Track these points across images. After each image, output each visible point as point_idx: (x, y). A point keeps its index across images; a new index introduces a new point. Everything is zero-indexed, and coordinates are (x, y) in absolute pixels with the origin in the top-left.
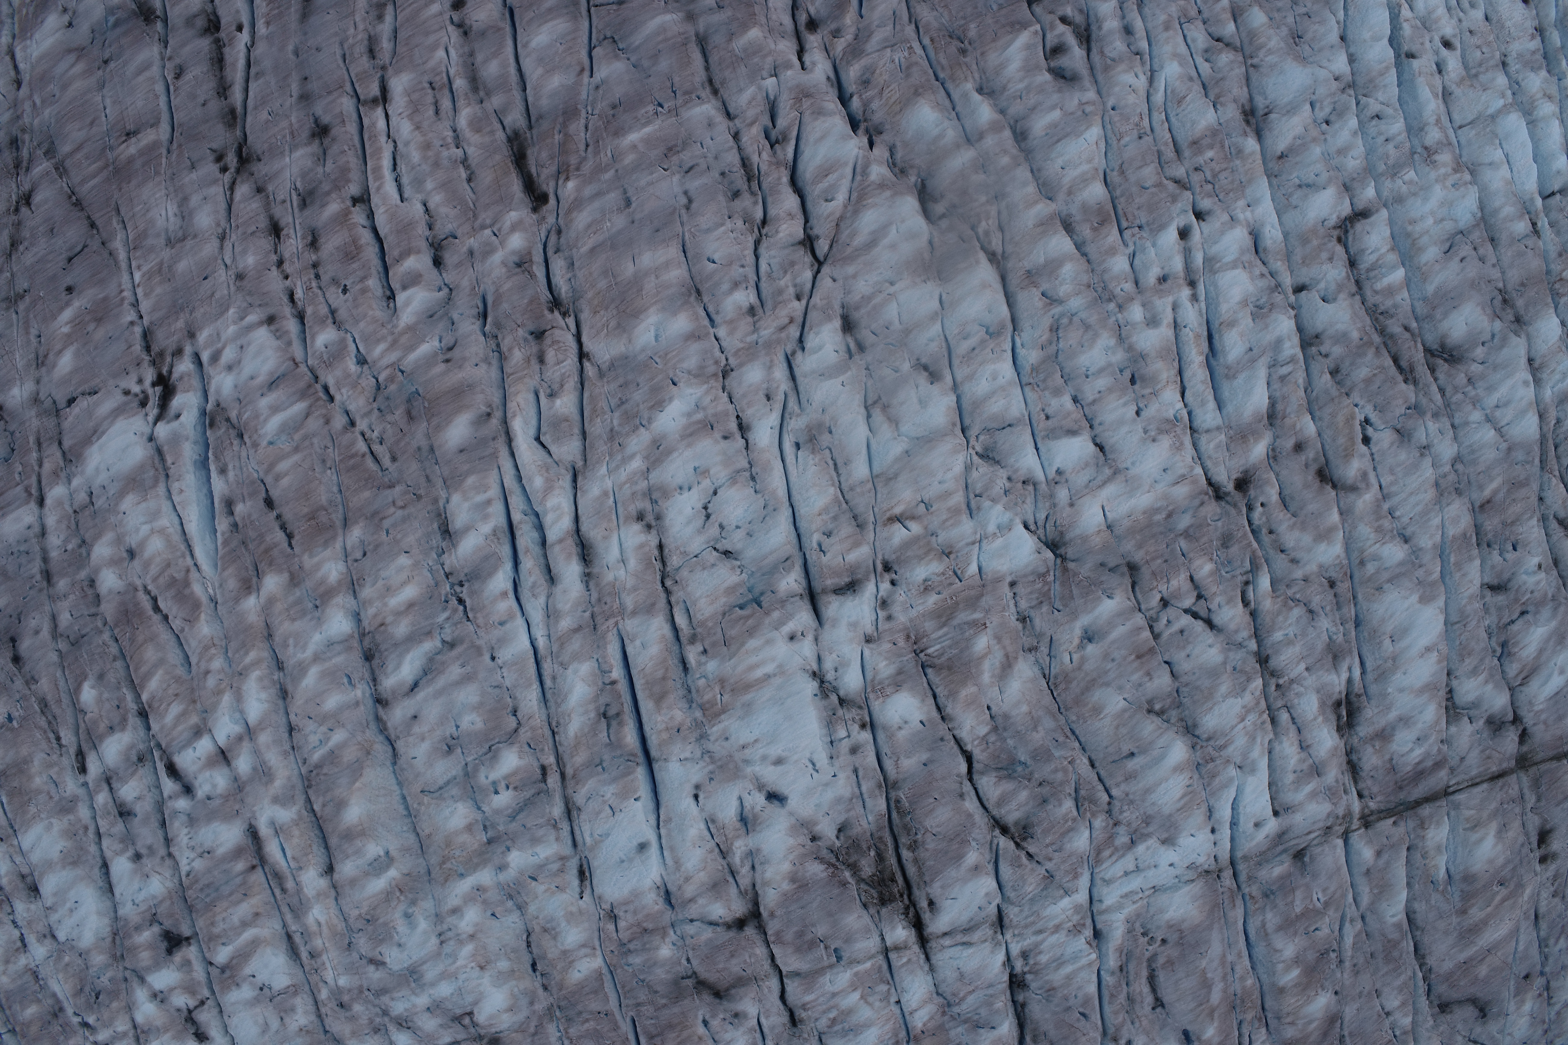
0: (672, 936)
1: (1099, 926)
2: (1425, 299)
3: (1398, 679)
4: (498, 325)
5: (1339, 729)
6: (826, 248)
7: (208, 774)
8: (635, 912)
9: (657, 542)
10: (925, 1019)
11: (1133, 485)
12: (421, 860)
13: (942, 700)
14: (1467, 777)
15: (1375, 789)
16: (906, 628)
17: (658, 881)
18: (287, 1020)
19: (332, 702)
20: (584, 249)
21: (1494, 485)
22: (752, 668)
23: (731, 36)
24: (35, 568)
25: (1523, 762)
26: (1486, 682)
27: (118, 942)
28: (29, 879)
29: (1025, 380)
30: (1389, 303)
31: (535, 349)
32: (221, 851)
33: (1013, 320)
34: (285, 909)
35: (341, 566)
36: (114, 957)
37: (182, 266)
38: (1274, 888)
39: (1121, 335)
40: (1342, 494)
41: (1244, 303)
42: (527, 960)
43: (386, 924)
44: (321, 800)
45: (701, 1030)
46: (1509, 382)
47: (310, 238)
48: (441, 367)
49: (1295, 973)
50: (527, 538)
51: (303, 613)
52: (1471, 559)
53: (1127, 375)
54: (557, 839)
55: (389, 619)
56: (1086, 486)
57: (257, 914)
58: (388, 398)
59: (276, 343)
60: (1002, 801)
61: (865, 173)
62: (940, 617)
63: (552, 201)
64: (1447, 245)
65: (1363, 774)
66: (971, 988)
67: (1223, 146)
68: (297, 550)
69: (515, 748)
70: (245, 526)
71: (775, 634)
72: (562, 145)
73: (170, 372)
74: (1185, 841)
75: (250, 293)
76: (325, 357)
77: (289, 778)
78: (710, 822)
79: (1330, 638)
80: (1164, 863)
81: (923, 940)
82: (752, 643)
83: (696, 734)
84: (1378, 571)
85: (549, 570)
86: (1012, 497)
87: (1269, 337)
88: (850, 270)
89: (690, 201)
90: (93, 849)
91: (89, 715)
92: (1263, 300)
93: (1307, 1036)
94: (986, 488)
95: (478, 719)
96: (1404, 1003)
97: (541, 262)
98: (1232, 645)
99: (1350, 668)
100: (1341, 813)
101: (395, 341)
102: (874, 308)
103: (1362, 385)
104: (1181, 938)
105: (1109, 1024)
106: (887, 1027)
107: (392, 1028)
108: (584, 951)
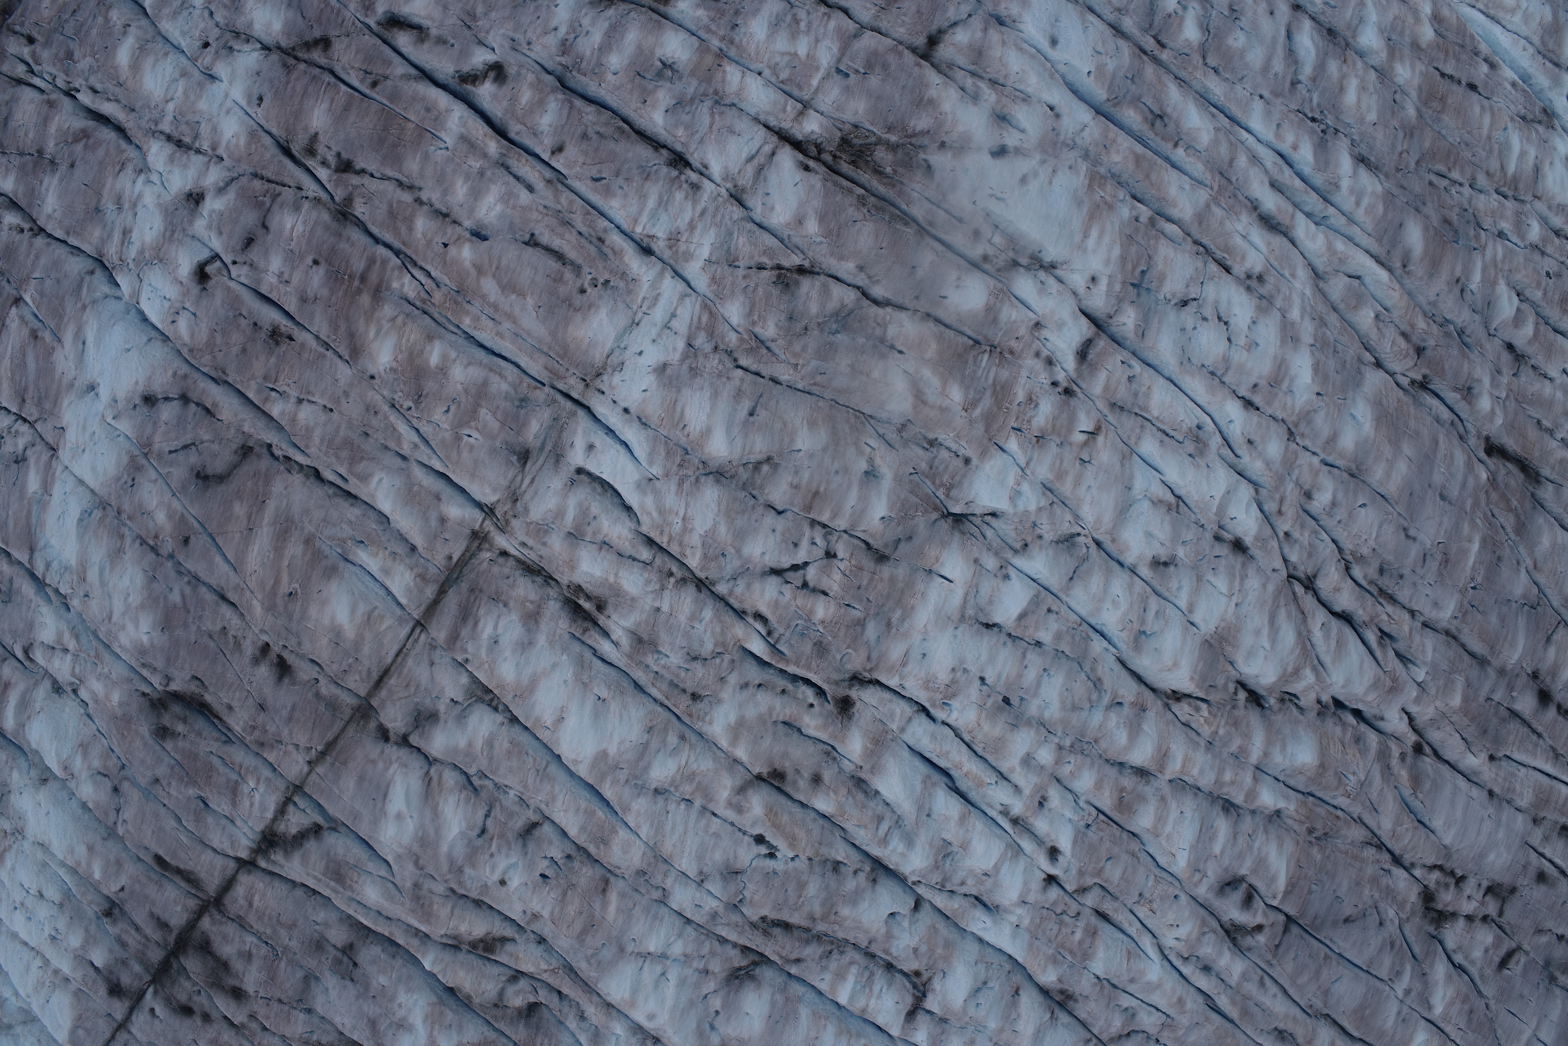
1: (654, 260)
3: (566, 671)
4: (1448, 335)
5: (579, 589)
6: (1296, 592)
9: (1234, 271)
10: (729, 77)
11: (942, 621)
13: (942, 328)
14: (413, 653)
15: (495, 569)
16: (1019, 357)
17: (1022, 27)
20: (1441, 438)
21: (612, 908)
22: (1102, 235)
23: (1468, 684)
25: (364, 712)
26: (470, 744)
29: (1085, 625)
30: (833, 965)
31: (1414, 338)
33: (1126, 665)
35: (1400, 80)
38: (523, 412)
39: (1044, 726)
40: (748, 777)
41: (965, 846)
46: (669, 1003)
48: (1458, 272)
49: (434, 360)
50: (1312, 201)
51: (1393, 28)
52: (583, 829)
53: (1015, 701)
55: (1345, 68)
56: (977, 586)
58: (1468, 222)
60: (825, 291)
61: (1314, 669)
62: (1003, 387)
63: (1482, 455)
65: (518, 573)
66: (715, 128)
67: (1071, 952)
68: (1432, 70)
69: (1195, 44)
70: (1472, 59)
71: (1108, 272)
72: (1508, 501)
74: (649, 381)
76: (1523, 219)
78: (1026, 98)
79: (659, 652)
80: (650, 350)
81: (785, 137)
82: (1117, 251)
83: (1092, 155)
84: (664, 742)
85: (1280, 191)
86: (1029, 524)
87: (922, 839)
88: (1271, 588)
89: (1408, 536)
92: (948, 865)
93: (369, 320)
94: (1052, 515)
95: (1235, 45)
96: (294, 420)
97: (1456, 408)
98: (744, 572)
99: (616, 644)
100: (515, 523)
101: (1496, 266)
102: (1234, 576)
103: (804, 878)
104: (571, 305)
105: (566, 190)
106: (753, 48)
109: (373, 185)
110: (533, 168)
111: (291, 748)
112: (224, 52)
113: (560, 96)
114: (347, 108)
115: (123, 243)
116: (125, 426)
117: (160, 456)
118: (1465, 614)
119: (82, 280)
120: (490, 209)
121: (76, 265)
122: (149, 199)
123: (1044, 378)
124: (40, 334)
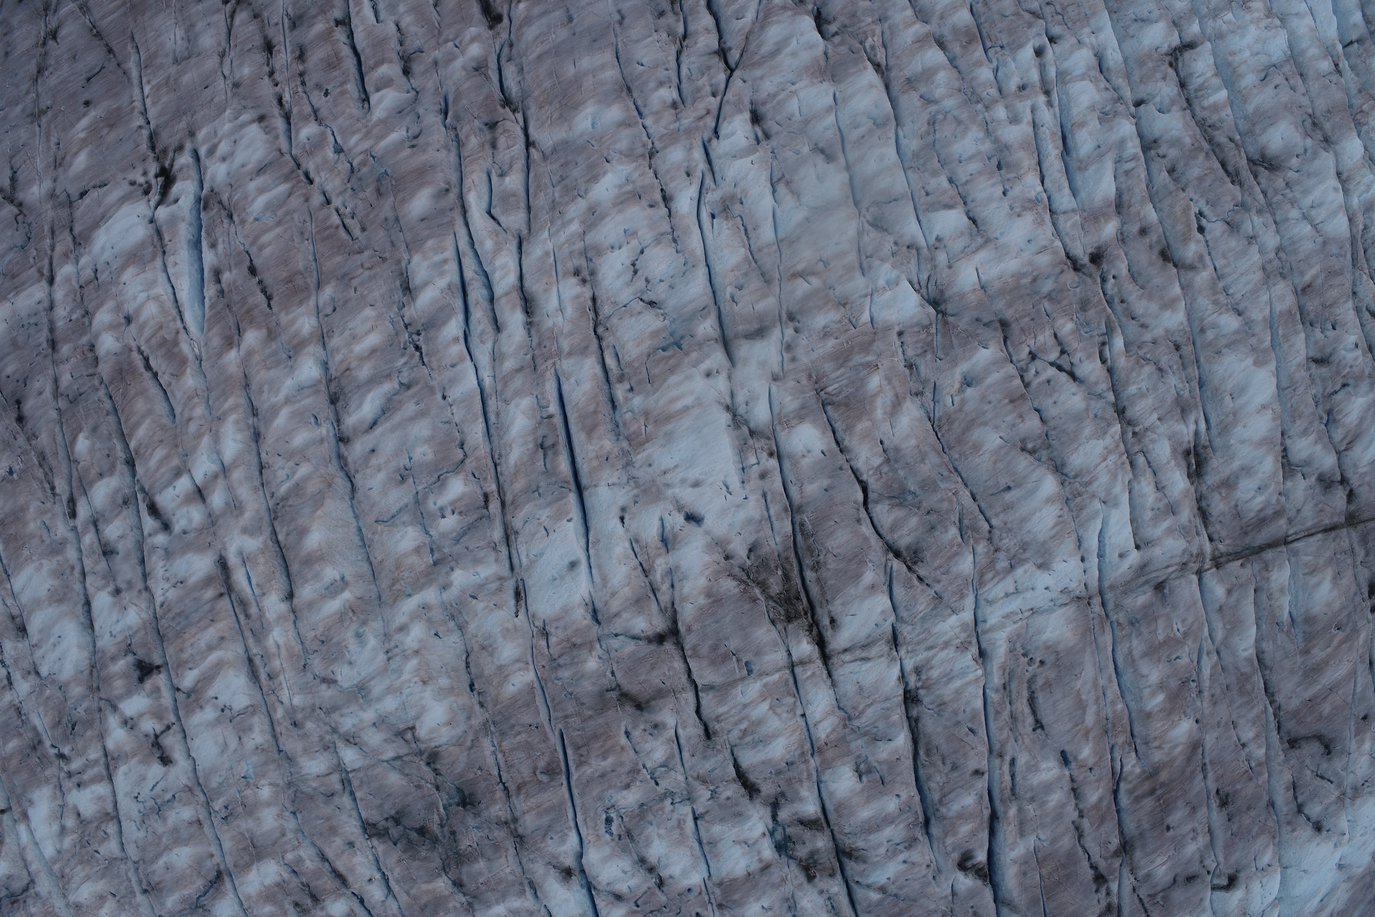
0: (598, 650)
1: (984, 646)
2: (1246, 118)
3: (1239, 432)
4: (458, 118)
5: (1189, 476)
6: (738, 56)
7: (184, 510)
8: (565, 628)
9: (591, 294)
10: (829, 730)
11: (1002, 252)
12: (373, 586)
13: (840, 434)
14: (1303, 528)
15: (1224, 533)
16: (808, 369)
17: (586, 596)
18: (245, 739)
19: (300, 439)
20: (532, 57)
21: (1313, 272)
22: (673, 401)
24: (43, 337)
25: (1352, 520)
26: (1316, 442)
27: (95, 674)
28: (18, 620)
29: (906, 165)
30: (1215, 117)
31: (488, 136)
32: (193, 580)
33: (896, 118)
34: (248, 634)
35: (313, 321)
36: (91, 688)
37: (186, 78)
38: (1138, 616)
39: (988, 129)
40: (1182, 272)
41: (1092, 108)
42: (465, 679)
43: (338, 644)
44: (285, 529)
45: (623, 740)
46: (1322, 187)
47: (298, 53)
48: (408, 152)
49: (1160, 698)
50: (477, 293)
51: (278, 363)
52: (1296, 332)
53: (995, 161)
54: (496, 560)
55: (353, 365)
56: (962, 252)
57: (222, 638)
58: (360, 179)
59: (265, 137)
60: (894, 527)
62: (837, 359)
63: (506, 21)
64: (1263, 75)
65: (1212, 519)
66: (870, 701)
68: (275, 309)
69: (461, 476)
70: (231, 291)
71: (694, 371)
73: (172, 165)
74: (1058, 566)
75: (244, 98)
76: (307, 147)
77: (258, 511)
78: (634, 541)
79: (1178, 393)
80: (1040, 586)
81: (825, 657)
82: (673, 379)
83: (623, 462)
84: (1216, 338)
85: (495, 321)
86: (898, 258)
87: (1114, 137)
88: (758, 73)
89: (623, 18)
90: (78, 587)
91: (82, 464)
92: (1108, 108)
93: (1173, 760)
94: (876, 250)
95: (429, 451)
96: (1257, 736)
97: (495, 68)
98: (1092, 395)
99: (1196, 422)
100: (1195, 552)
101: (368, 133)
102: (779, 103)
103: (1195, 182)
104: (1057, 660)
105: (994, 740)
106: (793, 738)
107: (340, 744)
108: (518, 665)
109: (1095, 851)
110: (1002, 775)
113: (943, 810)
117: (1339, 786)
120: (1049, 769)
123: (803, 340)
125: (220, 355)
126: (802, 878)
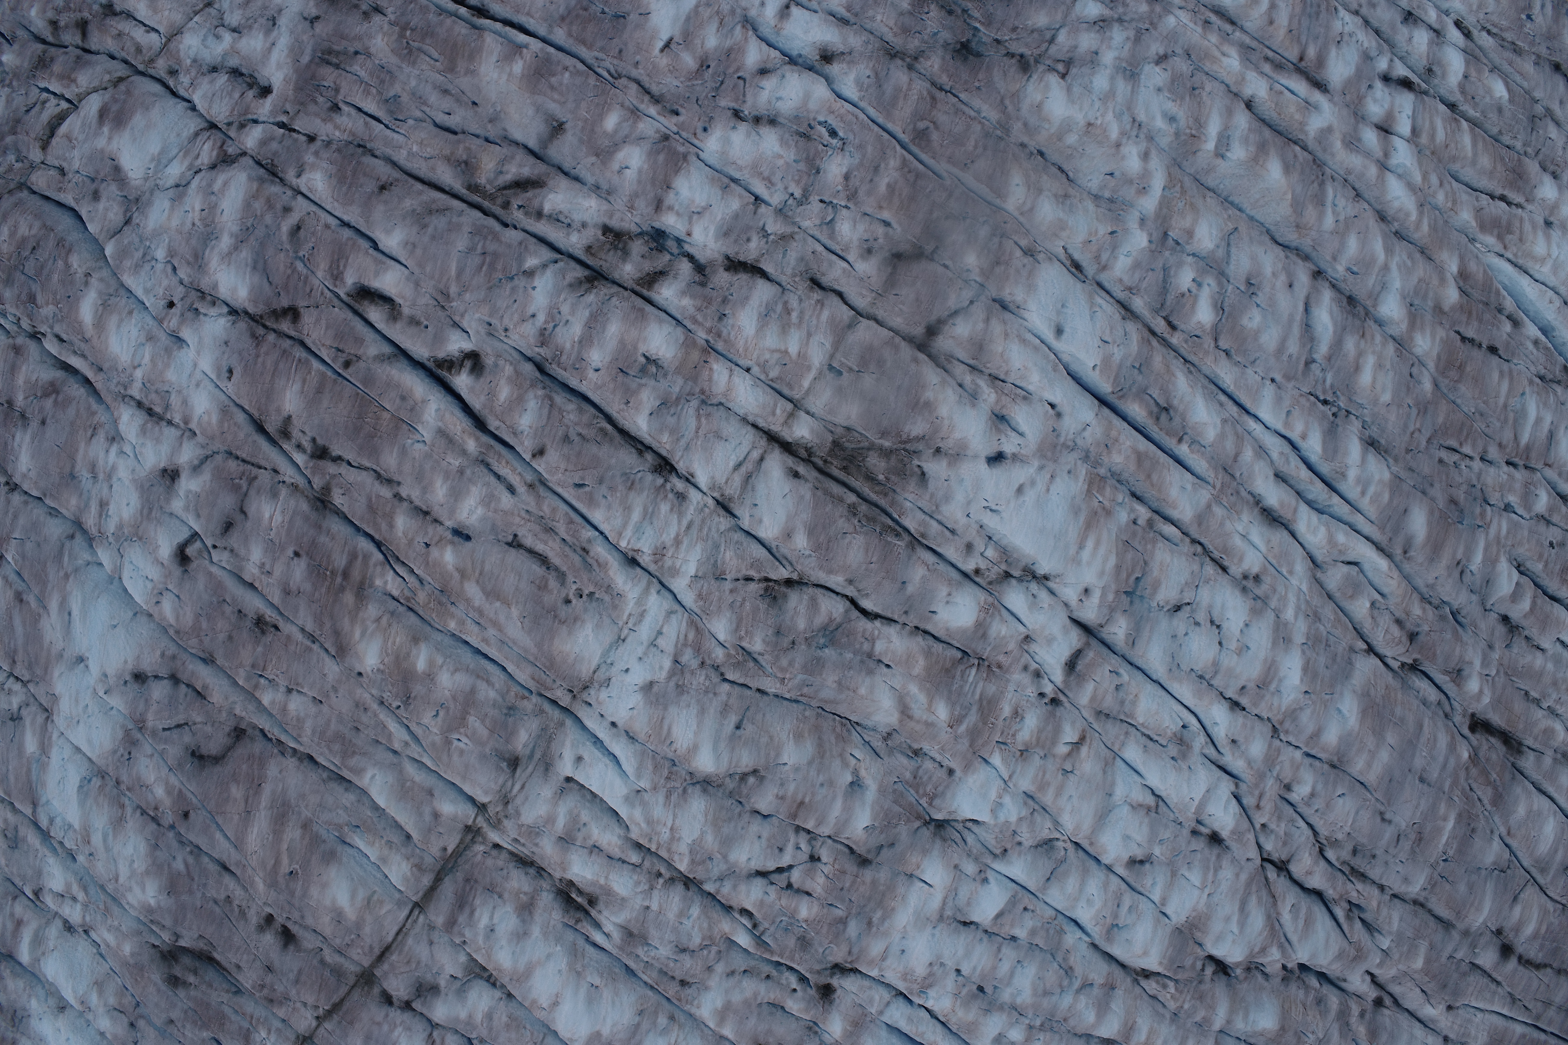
0: (976, 276)
1: (639, 571)
3: (560, 962)
4: (1442, 618)
5: (571, 883)
6: (1268, 875)
7: (1386, 106)
8: (1018, 272)
9: (1231, 571)
10: (715, 376)
11: (921, 921)
12: (1192, 171)
13: (931, 641)
14: (413, 933)
15: (489, 862)
16: (1007, 671)
17: (1026, 315)
19: (1353, 244)
20: (1426, 722)
22: (1098, 544)
23: (1432, 947)
25: (367, 980)
26: (470, 1016)
29: (1060, 917)
31: (1409, 626)
32: (1333, 52)
34: (1254, 44)
35: (1418, 351)
38: (511, 720)
39: (1016, 1010)
42: (1054, 157)
43: (1182, 99)
44: (1301, 159)
45: (886, 215)
48: (1459, 556)
49: (421, 665)
50: (1317, 491)
51: (1416, 292)
53: (989, 990)
54: (1121, 280)
55: (1363, 342)
56: (956, 889)
57: (1271, 23)
58: (1475, 500)
60: (814, 604)
61: (1281, 947)
62: (989, 702)
63: (1466, 731)
65: (511, 865)
66: (701, 433)
68: (1453, 334)
69: (1208, 327)
70: (1495, 318)
71: (1102, 583)
72: (1488, 775)
74: (636, 699)
76: (1532, 488)
77: (1333, 155)
78: (1027, 396)
79: (648, 944)
80: (636, 668)
81: (772, 438)
82: (1112, 561)
83: (1092, 455)
84: (654, 1024)
85: (1284, 481)
86: (1009, 833)
88: (1244, 877)
89: (1383, 820)
91: (1487, 73)
93: (353, 619)
94: (1032, 823)
95: (1250, 326)
96: (284, 710)
97: (1445, 687)
98: (730, 874)
99: (607, 935)
100: (506, 822)
101: (1498, 543)
102: (1208, 868)
104: (555, 616)
105: (549, 494)
106: (742, 343)
107: (1107, 12)
108: (1028, 205)
109: (352, 475)
110: (514, 470)
111: (298, 1005)
112: (189, 315)
113: (540, 392)
114: (319, 391)
115: (100, 516)
116: (116, 702)
117: (154, 733)
118: (1434, 886)
119: (63, 545)
120: (471, 512)
121: (55, 529)
122: (123, 473)
123: (1031, 691)
124: (25, 597)
125: (1462, 258)
126: (615, 223)
